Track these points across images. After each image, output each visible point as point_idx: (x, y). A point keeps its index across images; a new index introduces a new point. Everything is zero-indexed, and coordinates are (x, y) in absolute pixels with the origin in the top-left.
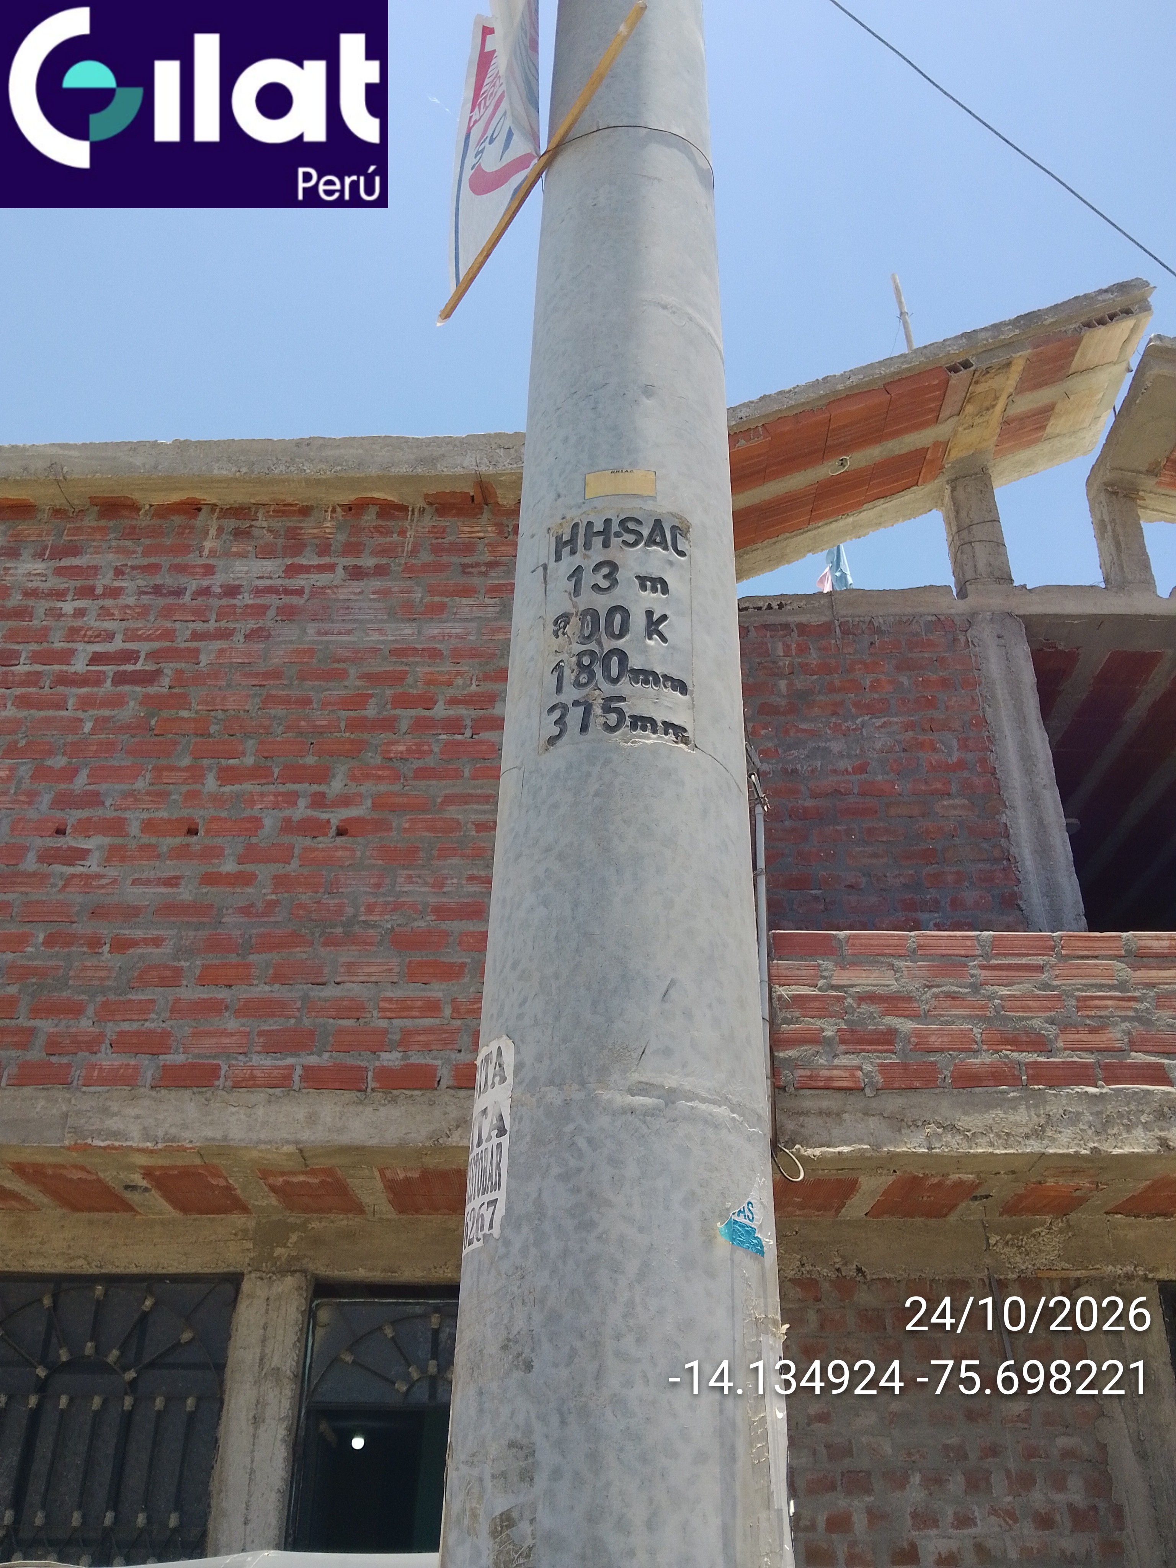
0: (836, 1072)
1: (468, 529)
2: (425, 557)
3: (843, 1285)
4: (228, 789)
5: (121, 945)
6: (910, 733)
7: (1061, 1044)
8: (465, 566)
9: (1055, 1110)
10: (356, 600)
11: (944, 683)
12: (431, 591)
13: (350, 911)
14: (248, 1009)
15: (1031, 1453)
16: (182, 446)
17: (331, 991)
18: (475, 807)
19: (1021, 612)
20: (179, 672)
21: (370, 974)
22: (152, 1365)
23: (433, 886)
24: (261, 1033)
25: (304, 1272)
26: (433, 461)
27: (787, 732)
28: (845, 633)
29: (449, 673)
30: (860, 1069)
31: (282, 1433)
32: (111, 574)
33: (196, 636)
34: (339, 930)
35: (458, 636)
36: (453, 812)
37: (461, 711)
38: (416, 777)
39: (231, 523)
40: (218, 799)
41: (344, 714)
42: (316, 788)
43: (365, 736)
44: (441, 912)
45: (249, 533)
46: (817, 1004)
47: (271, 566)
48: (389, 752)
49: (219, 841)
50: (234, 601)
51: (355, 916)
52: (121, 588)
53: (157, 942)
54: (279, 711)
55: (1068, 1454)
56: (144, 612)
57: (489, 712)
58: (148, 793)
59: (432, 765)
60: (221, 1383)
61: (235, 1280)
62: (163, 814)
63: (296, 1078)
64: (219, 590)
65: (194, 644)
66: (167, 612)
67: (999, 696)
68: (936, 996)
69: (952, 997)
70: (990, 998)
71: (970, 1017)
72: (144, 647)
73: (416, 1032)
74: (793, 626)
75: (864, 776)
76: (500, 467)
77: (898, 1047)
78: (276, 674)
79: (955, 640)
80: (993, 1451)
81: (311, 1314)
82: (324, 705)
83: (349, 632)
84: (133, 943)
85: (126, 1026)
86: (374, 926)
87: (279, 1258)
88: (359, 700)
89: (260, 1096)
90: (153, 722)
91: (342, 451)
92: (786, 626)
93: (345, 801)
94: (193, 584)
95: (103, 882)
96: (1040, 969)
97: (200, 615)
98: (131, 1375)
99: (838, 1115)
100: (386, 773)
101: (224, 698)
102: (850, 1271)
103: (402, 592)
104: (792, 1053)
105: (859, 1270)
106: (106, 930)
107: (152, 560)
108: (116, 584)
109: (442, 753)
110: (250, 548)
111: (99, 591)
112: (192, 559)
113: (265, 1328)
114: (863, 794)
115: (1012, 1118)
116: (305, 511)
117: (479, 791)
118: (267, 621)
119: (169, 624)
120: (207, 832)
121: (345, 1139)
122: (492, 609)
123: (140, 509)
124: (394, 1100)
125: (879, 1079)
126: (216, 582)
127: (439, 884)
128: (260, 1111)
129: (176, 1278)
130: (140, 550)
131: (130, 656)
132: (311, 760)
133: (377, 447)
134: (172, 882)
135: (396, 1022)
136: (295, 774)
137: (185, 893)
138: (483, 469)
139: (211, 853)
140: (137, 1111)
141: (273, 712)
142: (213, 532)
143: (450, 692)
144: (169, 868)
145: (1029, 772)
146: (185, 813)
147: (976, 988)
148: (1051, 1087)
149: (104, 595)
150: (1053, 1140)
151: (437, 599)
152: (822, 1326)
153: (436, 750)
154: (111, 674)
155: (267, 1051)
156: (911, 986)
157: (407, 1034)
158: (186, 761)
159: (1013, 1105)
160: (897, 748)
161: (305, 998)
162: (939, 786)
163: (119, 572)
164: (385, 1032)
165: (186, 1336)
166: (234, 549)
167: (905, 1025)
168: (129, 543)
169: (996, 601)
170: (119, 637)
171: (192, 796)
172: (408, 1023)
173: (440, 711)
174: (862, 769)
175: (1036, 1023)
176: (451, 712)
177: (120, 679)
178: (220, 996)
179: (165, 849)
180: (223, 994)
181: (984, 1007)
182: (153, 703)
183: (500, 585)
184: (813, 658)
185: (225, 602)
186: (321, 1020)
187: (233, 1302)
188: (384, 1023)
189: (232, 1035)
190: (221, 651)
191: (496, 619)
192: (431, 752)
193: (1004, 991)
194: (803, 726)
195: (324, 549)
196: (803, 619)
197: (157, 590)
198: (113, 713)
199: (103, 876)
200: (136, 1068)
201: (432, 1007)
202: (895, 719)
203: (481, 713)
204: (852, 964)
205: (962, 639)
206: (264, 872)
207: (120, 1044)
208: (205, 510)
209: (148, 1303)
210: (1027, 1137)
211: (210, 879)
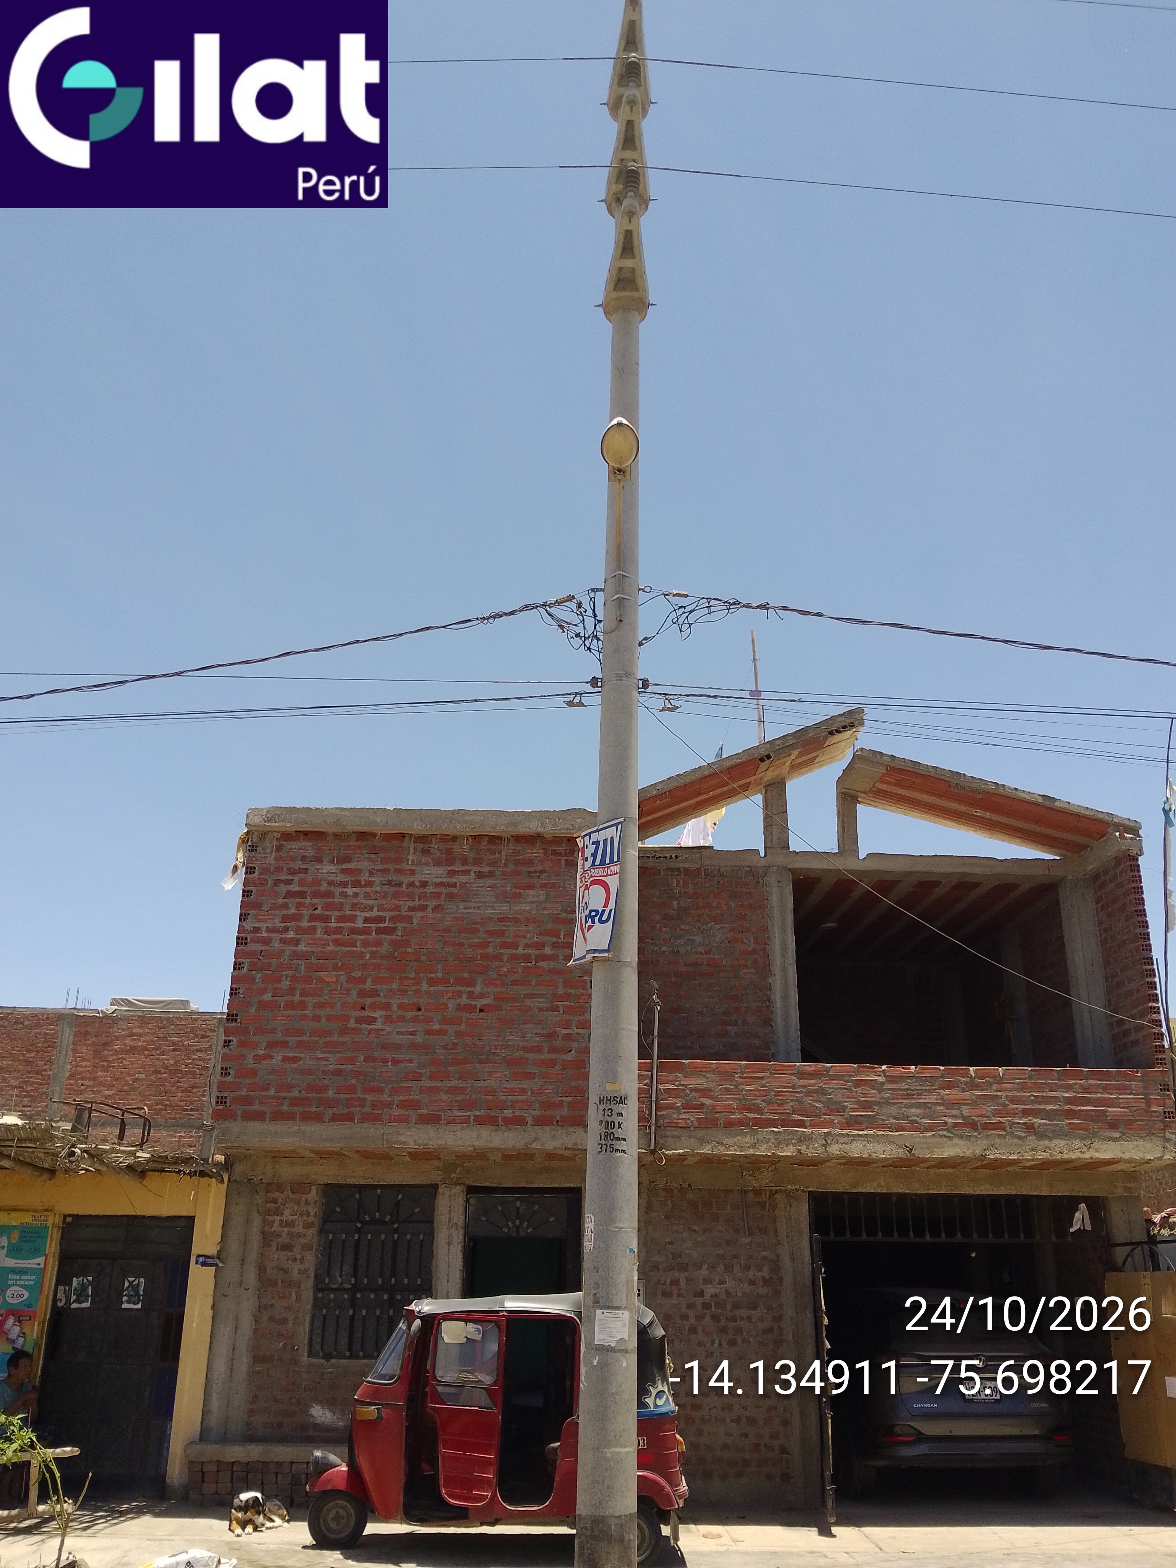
0: (680, 1121)
1: (531, 851)
2: (511, 867)
3: (683, 1191)
4: (432, 989)
5: (396, 1062)
6: (732, 933)
7: (766, 1111)
8: (530, 872)
9: (760, 1137)
10: (482, 891)
11: (751, 906)
12: (515, 886)
13: (487, 1048)
14: (450, 1091)
15: (750, 1257)
16: (397, 811)
17: (482, 1084)
18: (538, 1000)
19: (790, 866)
20: (405, 929)
21: (498, 1077)
22: (404, 1221)
23: (521, 1037)
24: (456, 1102)
25: (464, 1184)
26: (515, 824)
27: (676, 930)
28: (707, 875)
29: (524, 931)
30: (689, 1119)
31: (460, 1248)
32: (367, 874)
33: (410, 909)
34: (484, 1057)
35: (527, 911)
36: (529, 1002)
37: (529, 951)
38: (511, 985)
39: (420, 846)
40: (428, 993)
41: (479, 951)
42: (470, 989)
43: (490, 963)
44: (526, 1049)
45: (429, 851)
46: (675, 1092)
47: (440, 871)
48: (500, 971)
49: (430, 1014)
50: (425, 890)
51: (490, 1050)
52: (373, 881)
53: (410, 1061)
54: (449, 949)
55: (764, 1258)
56: (385, 895)
57: (542, 951)
58: (399, 990)
59: (518, 978)
60: (432, 1229)
61: (435, 1187)
62: (405, 1001)
63: (472, 1120)
64: (418, 884)
65: (410, 913)
66: (396, 895)
67: (776, 915)
68: (721, 1089)
69: (727, 1089)
70: (742, 1091)
71: (734, 1098)
72: (387, 915)
73: (517, 1102)
74: (682, 870)
75: (709, 956)
76: (547, 829)
77: (704, 1111)
78: (447, 930)
79: (758, 882)
80: (736, 1257)
81: (467, 1201)
82: (470, 946)
83: (478, 908)
84: (401, 1061)
85: (402, 1098)
86: (498, 1055)
87: (453, 1178)
88: (485, 945)
89: (458, 1127)
90: (396, 954)
91: (474, 817)
92: (678, 869)
93: (482, 996)
94: (406, 880)
95: (384, 1033)
96: (762, 1078)
97: (411, 897)
98: (396, 1225)
99: (679, 1138)
100: (499, 982)
101: (426, 942)
102: (685, 1185)
103: (501, 886)
104: (663, 1113)
105: (689, 1185)
106: (389, 1055)
107: (386, 866)
108: (371, 879)
109: (523, 972)
110: (430, 860)
111: (363, 883)
112: (404, 866)
113: (450, 1207)
114: (708, 965)
115: (744, 1140)
116: (454, 839)
117: (539, 992)
118: (441, 902)
119: (397, 902)
120: (426, 1010)
121: (492, 1145)
122: (542, 896)
123: (376, 836)
124: (510, 1129)
125: (696, 1124)
126: (417, 878)
127: (523, 1037)
128: (458, 1133)
129: (410, 1186)
130: (379, 860)
131: (381, 919)
132: (466, 975)
133: (490, 816)
134: (413, 1033)
135: (509, 1097)
136: (461, 982)
137: (419, 1039)
138: (539, 829)
139: (428, 1020)
140: (411, 1133)
141: (448, 950)
142: (412, 850)
143: (525, 941)
144: (411, 1027)
145: (784, 957)
146: (415, 1001)
147: (736, 1086)
148: (761, 1128)
149: (365, 886)
150: (758, 1149)
151: (518, 891)
152: (673, 1207)
153: (520, 971)
154: (374, 929)
155: (460, 1109)
156: (711, 1085)
157: (513, 1102)
158: (413, 975)
159: (745, 1134)
160: (726, 941)
161: (472, 1086)
162: (743, 962)
163: (371, 873)
164: (505, 1102)
165: (417, 1210)
166: (423, 861)
167: (708, 1102)
168: (373, 856)
169: (780, 860)
170: (375, 909)
171: (417, 992)
172: (514, 1097)
173: (521, 951)
174: (708, 952)
175: (758, 1102)
176: (525, 952)
177: (379, 931)
178: (438, 1085)
179: (409, 1017)
180: (438, 1084)
181: (739, 1094)
182: (395, 944)
183: (545, 884)
184: (690, 889)
185: (421, 890)
186: (479, 1096)
187: (434, 1196)
188: (504, 1098)
189: (444, 1102)
190: (422, 917)
191: (544, 902)
192: (517, 972)
193: (747, 1088)
194: (683, 927)
195: (464, 862)
196: (686, 865)
197: (390, 883)
198: (378, 949)
199: (384, 1030)
200: (408, 1115)
201: (523, 1091)
202: (726, 925)
203: (539, 952)
204: (691, 1075)
205: (761, 881)
206: (451, 1029)
207: (402, 1105)
208: (407, 837)
209: (400, 1196)
210: (749, 1148)
211: (429, 1032)
